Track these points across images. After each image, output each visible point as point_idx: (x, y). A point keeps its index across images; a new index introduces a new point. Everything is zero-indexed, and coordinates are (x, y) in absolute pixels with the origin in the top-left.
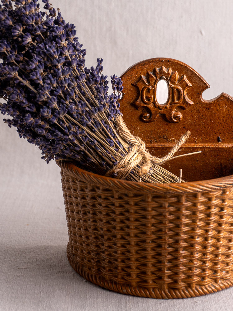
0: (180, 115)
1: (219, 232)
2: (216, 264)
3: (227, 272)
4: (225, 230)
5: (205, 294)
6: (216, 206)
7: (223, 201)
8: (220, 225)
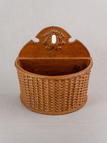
0: (60, 47)
1: (74, 92)
2: (72, 103)
3: (77, 105)
4: (76, 91)
5: (69, 113)
6: (73, 83)
7: (75, 82)
8: (74, 90)
